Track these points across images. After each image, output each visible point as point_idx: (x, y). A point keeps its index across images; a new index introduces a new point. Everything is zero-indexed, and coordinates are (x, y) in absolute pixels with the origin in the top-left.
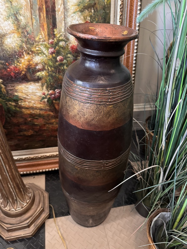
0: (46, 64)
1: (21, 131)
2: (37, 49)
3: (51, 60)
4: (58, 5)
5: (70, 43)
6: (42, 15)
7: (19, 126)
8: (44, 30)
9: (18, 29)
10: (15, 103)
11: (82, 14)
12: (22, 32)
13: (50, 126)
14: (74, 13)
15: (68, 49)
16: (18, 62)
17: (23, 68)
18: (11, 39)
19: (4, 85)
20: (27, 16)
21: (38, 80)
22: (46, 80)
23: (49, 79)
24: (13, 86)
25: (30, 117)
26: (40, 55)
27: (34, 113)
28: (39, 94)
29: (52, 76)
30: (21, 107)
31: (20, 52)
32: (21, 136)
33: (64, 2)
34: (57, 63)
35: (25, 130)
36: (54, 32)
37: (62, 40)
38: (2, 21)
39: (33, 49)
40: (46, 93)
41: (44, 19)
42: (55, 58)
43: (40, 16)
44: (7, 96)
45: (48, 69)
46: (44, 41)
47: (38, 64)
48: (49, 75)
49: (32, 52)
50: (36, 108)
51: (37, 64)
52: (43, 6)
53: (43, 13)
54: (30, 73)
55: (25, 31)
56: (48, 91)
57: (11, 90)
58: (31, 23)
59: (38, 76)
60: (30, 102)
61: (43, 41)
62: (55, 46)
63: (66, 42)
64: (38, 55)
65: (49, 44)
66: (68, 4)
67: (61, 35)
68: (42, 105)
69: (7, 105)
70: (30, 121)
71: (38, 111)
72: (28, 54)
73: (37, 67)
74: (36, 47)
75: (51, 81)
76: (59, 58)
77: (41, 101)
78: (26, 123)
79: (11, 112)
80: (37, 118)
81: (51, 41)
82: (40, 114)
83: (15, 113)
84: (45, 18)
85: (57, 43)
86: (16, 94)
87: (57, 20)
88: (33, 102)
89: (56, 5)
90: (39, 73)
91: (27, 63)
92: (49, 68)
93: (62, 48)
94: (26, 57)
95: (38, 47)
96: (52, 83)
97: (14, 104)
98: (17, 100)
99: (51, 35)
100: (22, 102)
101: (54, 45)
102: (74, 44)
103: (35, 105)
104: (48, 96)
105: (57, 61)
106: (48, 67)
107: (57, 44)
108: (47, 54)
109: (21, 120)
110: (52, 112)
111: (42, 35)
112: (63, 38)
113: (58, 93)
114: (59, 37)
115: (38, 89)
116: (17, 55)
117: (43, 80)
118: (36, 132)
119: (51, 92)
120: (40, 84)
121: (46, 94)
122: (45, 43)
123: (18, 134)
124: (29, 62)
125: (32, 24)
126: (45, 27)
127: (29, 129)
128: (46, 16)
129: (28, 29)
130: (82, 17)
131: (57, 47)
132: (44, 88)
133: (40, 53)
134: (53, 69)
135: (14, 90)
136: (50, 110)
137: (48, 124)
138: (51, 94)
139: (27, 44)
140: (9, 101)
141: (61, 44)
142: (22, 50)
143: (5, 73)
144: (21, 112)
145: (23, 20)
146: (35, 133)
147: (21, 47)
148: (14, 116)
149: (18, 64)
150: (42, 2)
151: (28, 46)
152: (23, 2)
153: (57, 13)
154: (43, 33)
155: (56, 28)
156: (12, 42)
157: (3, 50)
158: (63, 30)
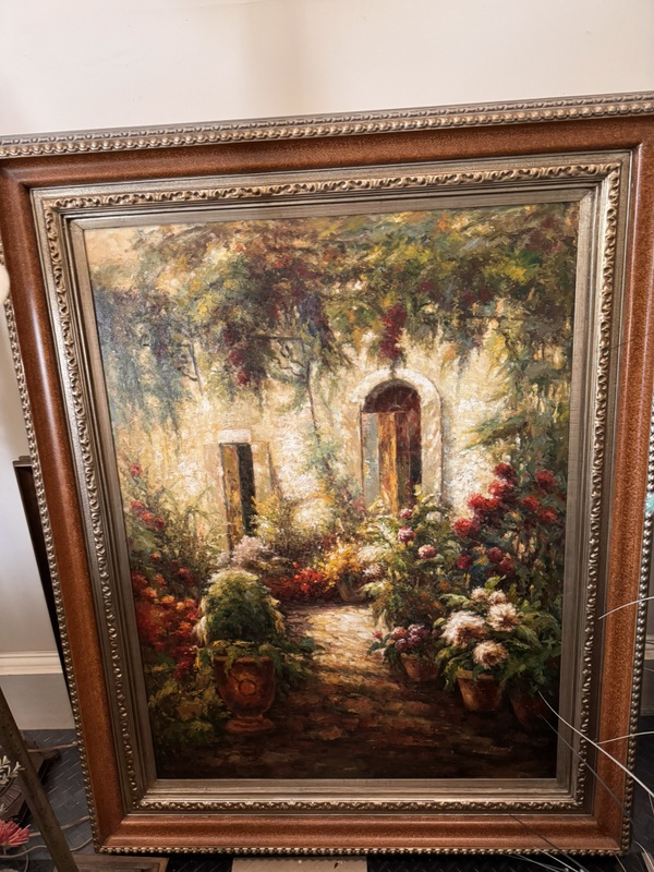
0: (388, 564)
1: (312, 729)
2: (370, 529)
3: (403, 554)
4: (427, 434)
5: (455, 515)
6: (387, 457)
7: (307, 715)
8: (388, 488)
9: (328, 489)
10: (305, 656)
11: (488, 450)
12: (337, 496)
13: (390, 720)
14: (468, 447)
15: (448, 527)
16: (322, 560)
17: (332, 573)
18: (311, 510)
19: (282, 613)
20: (352, 461)
21: (366, 600)
22: (387, 602)
23: (395, 599)
24: (304, 616)
25: (337, 694)
26: (376, 543)
27: (349, 684)
28: (367, 634)
29: (402, 592)
30: (317, 667)
31: (327, 537)
32: (309, 740)
33: (442, 427)
34: (418, 562)
35: (322, 727)
36: (414, 491)
37: (433, 509)
38: (295, 474)
39: (361, 531)
40: (385, 633)
41: (391, 464)
42: (414, 551)
43: (382, 460)
44: (286, 639)
45: (394, 575)
46: (389, 512)
47: (369, 563)
48: (394, 591)
49: (357, 537)
50: (355, 671)
51: (366, 565)
52: (390, 437)
53: (390, 454)
54: (348, 584)
55: (343, 493)
56: (390, 630)
57: (297, 624)
58: (359, 475)
59: (367, 593)
60: (342, 655)
61: (385, 513)
62: (416, 523)
63: (443, 512)
64: (371, 544)
65: (399, 518)
66: (454, 430)
67: (431, 498)
68: (370, 664)
69: (283, 661)
70: (336, 703)
71: (360, 679)
72: (348, 541)
73: (367, 571)
74: (367, 527)
75: (400, 604)
76: (422, 550)
77: (369, 653)
78: (324, 709)
79: (291, 678)
80: (354, 697)
81: (404, 511)
82: (363, 687)
83: (300, 681)
84: (394, 463)
85: (420, 516)
86: (309, 634)
87: (424, 466)
88: (348, 654)
89: (423, 435)
90: (371, 585)
91: (342, 562)
92: (397, 574)
93: (433, 526)
94: (342, 549)
95: (373, 527)
96: (401, 610)
97: (300, 658)
98: (308, 648)
99: (407, 497)
100: (320, 654)
101: (412, 521)
102: (465, 517)
103: (352, 663)
104: (389, 642)
105: (417, 557)
106: (393, 571)
107: (420, 518)
108: (393, 541)
109: (314, 700)
110: (397, 682)
111: (383, 499)
112: (435, 504)
113: (414, 633)
114: (427, 502)
115: (364, 623)
116: (321, 544)
117: (379, 602)
118: (349, 732)
119: (396, 630)
120: (370, 611)
121: (384, 637)
122: (391, 516)
123: (303, 735)
124: (347, 559)
125: (363, 477)
126: (394, 481)
127: (332, 725)
128: (397, 459)
129: (351, 488)
130: (489, 456)
131: (420, 525)
132: (381, 620)
133: (376, 539)
134: (406, 575)
135: (305, 626)
136: (391, 678)
137: (383, 713)
138: (397, 637)
139: (346, 521)
140: (290, 650)
141: (430, 517)
142: (334, 533)
143: (287, 584)
144: (317, 679)
145: (341, 470)
146: (347, 736)
147: (333, 527)
148: (297, 689)
149: (322, 564)
150: (388, 430)
151: (348, 524)
152: (345, 434)
153: (423, 450)
154: (386, 496)
155: (420, 482)
156: (312, 517)
157: (289, 534)
158: (437, 486)
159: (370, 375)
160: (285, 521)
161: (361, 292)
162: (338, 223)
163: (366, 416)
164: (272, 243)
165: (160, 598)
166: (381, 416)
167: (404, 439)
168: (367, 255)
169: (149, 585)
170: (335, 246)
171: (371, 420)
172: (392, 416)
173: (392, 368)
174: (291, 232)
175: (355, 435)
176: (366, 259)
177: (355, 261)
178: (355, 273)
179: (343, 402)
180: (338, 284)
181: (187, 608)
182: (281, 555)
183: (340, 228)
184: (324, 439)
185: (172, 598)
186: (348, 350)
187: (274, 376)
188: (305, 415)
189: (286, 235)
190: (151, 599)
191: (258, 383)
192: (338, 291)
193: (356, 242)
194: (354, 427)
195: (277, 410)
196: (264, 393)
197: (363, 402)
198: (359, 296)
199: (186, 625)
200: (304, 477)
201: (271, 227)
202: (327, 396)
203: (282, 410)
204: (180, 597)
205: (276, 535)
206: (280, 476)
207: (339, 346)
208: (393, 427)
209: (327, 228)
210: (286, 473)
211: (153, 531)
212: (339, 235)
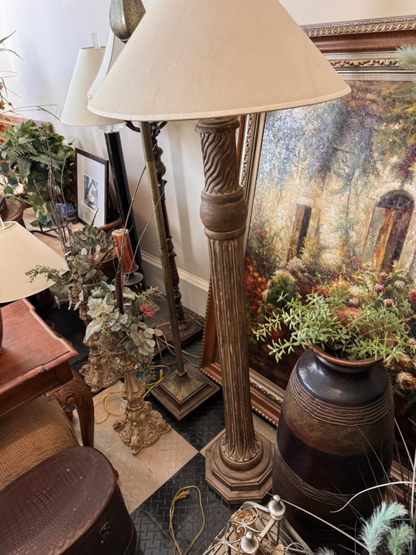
0: (364, 301)
2: (360, 277)
4: (412, 231)
5: (413, 287)
6: (383, 238)
8: (378, 256)
9: (343, 245)
12: (347, 251)
15: (407, 294)
16: (329, 284)
18: (331, 254)
20: (362, 234)
26: (361, 286)
31: (335, 273)
36: (393, 264)
37: (401, 279)
38: (329, 231)
39: (354, 276)
41: (384, 243)
43: (379, 238)
46: (374, 271)
47: (354, 297)
49: (351, 279)
51: (352, 296)
52: (388, 225)
53: (385, 236)
55: (351, 251)
58: (363, 243)
61: (371, 271)
62: (387, 284)
63: (406, 283)
64: (358, 286)
65: (378, 276)
67: (402, 271)
72: (346, 279)
73: (351, 301)
74: (358, 275)
76: (386, 301)
81: (383, 274)
84: (386, 242)
85: (391, 280)
87: (403, 250)
89: (409, 231)
93: (397, 289)
94: (341, 282)
95: (362, 276)
99: (387, 266)
101: (386, 281)
108: (371, 289)
111: (373, 262)
112: (403, 276)
114: (398, 273)
116: (331, 275)
122: (374, 274)
124: (342, 289)
125: (365, 245)
126: (382, 253)
128: (389, 240)
129: (357, 250)
131: (389, 286)
139: (348, 267)
141: (398, 283)
142: (340, 271)
145: (354, 237)
147: (340, 268)
149: (328, 286)
150: (389, 221)
151: (349, 269)
152: (362, 216)
153: (406, 240)
154: (375, 261)
155: (398, 259)
156: (331, 258)
157: (316, 264)
158: (408, 266)
159: (388, 183)
160: (316, 256)
161: (397, 130)
162: (396, 86)
163: (378, 209)
164: (355, 94)
165: (253, 272)
166: (386, 211)
167: (397, 230)
168: (408, 108)
169: (250, 264)
170: (390, 100)
171: (380, 212)
172: (393, 213)
173: (403, 183)
174: (367, 89)
175: (368, 219)
176: (406, 110)
177: (399, 111)
178: (397, 119)
179: (367, 197)
180: (385, 124)
181: (262, 282)
182: (309, 273)
183: (396, 89)
184: (350, 216)
185: (257, 274)
186: (379, 166)
187: (335, 173)
188: (344, 199)
189: (364, 90)
190: (249, 271)
191: (325, 174)
192: (383, 128)
193: (403, 99)
194: (369, 214)
195: (331, 192)
196: (327, 181)
197: (379, 199)
198: (395, 133)
199: (259, 290)
200: (333, 234)
201: (357, 85)
202: (359, 191)
203: (333, 193)
204: (261, 276)
205: (310, 262)
206: (321, 230)
207: (375, 162)
208: (392, 220)
209: (388, 89)
210: (325, 229)
211: (259, 239)
212: (395, 94)
